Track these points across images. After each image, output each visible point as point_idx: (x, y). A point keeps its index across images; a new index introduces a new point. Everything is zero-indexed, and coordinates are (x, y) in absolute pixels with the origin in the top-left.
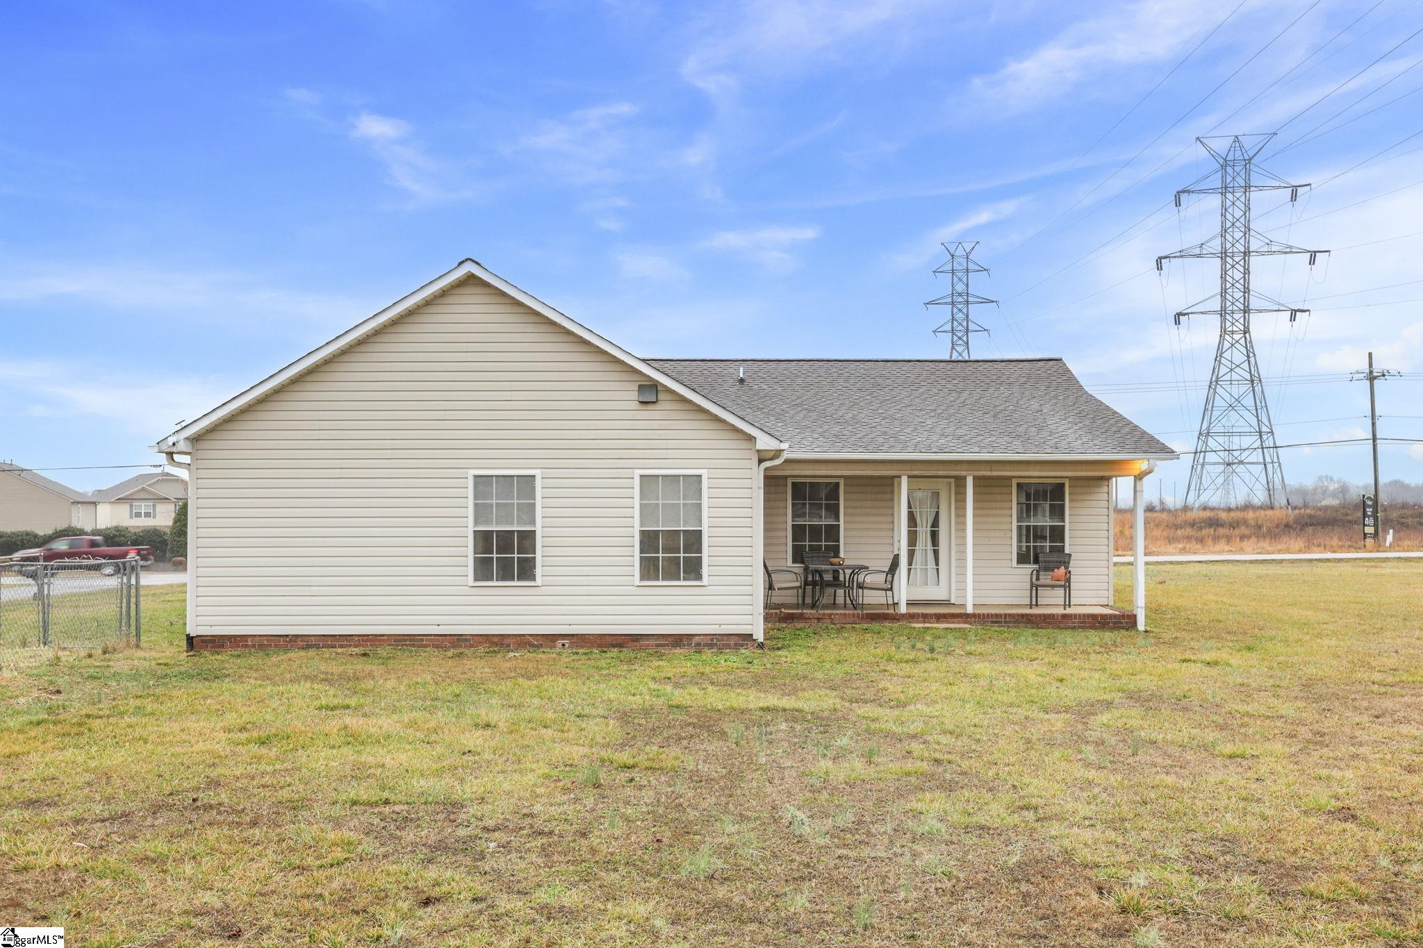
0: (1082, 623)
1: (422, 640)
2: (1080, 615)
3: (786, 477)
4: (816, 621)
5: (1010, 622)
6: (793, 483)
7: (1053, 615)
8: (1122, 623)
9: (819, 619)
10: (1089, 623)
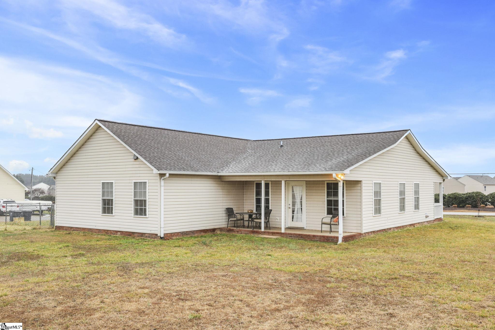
0: (320, 239)
1: (93, 230)
2: (319, 236)
3: (254, 181)
4: (237, 232)
5: (295, 237)
6: (256, 183)
7: (310, 235)
8: (334, 240)
9: (238, 232)
10: (323, 239)
